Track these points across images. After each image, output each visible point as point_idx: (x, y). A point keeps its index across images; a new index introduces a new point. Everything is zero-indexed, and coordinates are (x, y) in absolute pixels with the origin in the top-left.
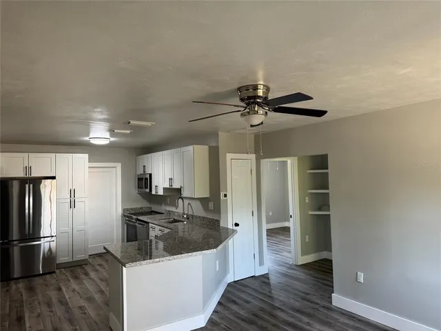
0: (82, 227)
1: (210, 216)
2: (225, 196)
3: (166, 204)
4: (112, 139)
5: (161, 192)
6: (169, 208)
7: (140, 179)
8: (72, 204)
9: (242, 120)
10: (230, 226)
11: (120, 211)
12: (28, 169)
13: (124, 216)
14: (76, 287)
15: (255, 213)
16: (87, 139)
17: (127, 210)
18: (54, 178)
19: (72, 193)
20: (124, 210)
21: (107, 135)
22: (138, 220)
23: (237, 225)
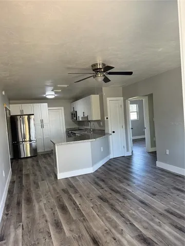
0: (48, 136)
1: (102, 129)
2: (107, 118)
3: (85, 126)
4: (56, 95)
5: (81, 120)
6: (86, 127)
7: (72, 114)
8: (42, 126)
9: (94, 79)
10: (110, 133)
11: (65, 129)
12: (22, 111)
13: (66, 132)
14: (45, 161)
15: (124, 127)
16: (45, 95)
17: (68, 129)
18: (33, 115)
19: (42, 121)
20: (67, 129)
21: (53, 93)
22: (71, 133)
23: (114, 132)
